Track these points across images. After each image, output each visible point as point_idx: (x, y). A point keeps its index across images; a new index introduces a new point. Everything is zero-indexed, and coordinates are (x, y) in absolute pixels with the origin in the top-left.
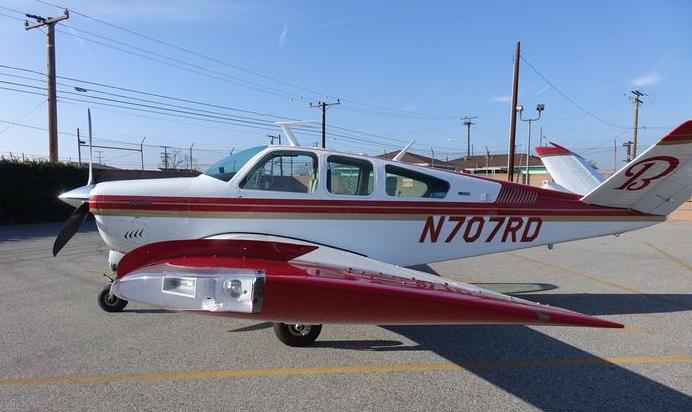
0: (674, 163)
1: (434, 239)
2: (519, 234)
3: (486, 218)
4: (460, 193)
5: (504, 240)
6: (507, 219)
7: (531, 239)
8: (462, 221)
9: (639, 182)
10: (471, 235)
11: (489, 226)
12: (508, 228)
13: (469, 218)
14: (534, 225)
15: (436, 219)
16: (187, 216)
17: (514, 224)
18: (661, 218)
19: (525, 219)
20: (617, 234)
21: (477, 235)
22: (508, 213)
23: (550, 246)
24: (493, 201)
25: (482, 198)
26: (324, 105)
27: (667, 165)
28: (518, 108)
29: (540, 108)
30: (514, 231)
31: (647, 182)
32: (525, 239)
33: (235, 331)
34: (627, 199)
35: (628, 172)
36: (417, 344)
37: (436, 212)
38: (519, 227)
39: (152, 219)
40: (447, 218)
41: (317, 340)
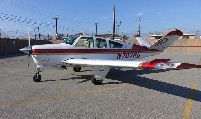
0: (167, 39)
1: (120, 58)
2: (136, 56)
3: (130, 53)
4: (125, 47)
5: (133, 58)
6: (134, 53)
7: (138, 57)
8: (125, 53)
9: (160, 44)
10: (127, 57)
11: (131, 54)
12: (134, 55)
13: (127, 53)
14: (139, 54)
15: (120, 53)
16: (62, 54)
17: (135, 54)
18: (161, 51)
19: (137, 53)
20: (154, 55)
21: (128, 57)
22: (134, 51)
23: (141, 59)
24: (131, 48)
25: (129, 48)
26: (56, 18)
27: (166, 40)
28: (115, 22)
29: (121, 23)
30: (135, 55)
31: (161, 44)
32: (137, 57)
33: (79, 83)
34: (156, 48)
35: (158, 42)
36: (122, 82)
37: (120, 52)
38: (136, 55)
39: (52, 55)
40: (122, 53)
41: (102, 83)
